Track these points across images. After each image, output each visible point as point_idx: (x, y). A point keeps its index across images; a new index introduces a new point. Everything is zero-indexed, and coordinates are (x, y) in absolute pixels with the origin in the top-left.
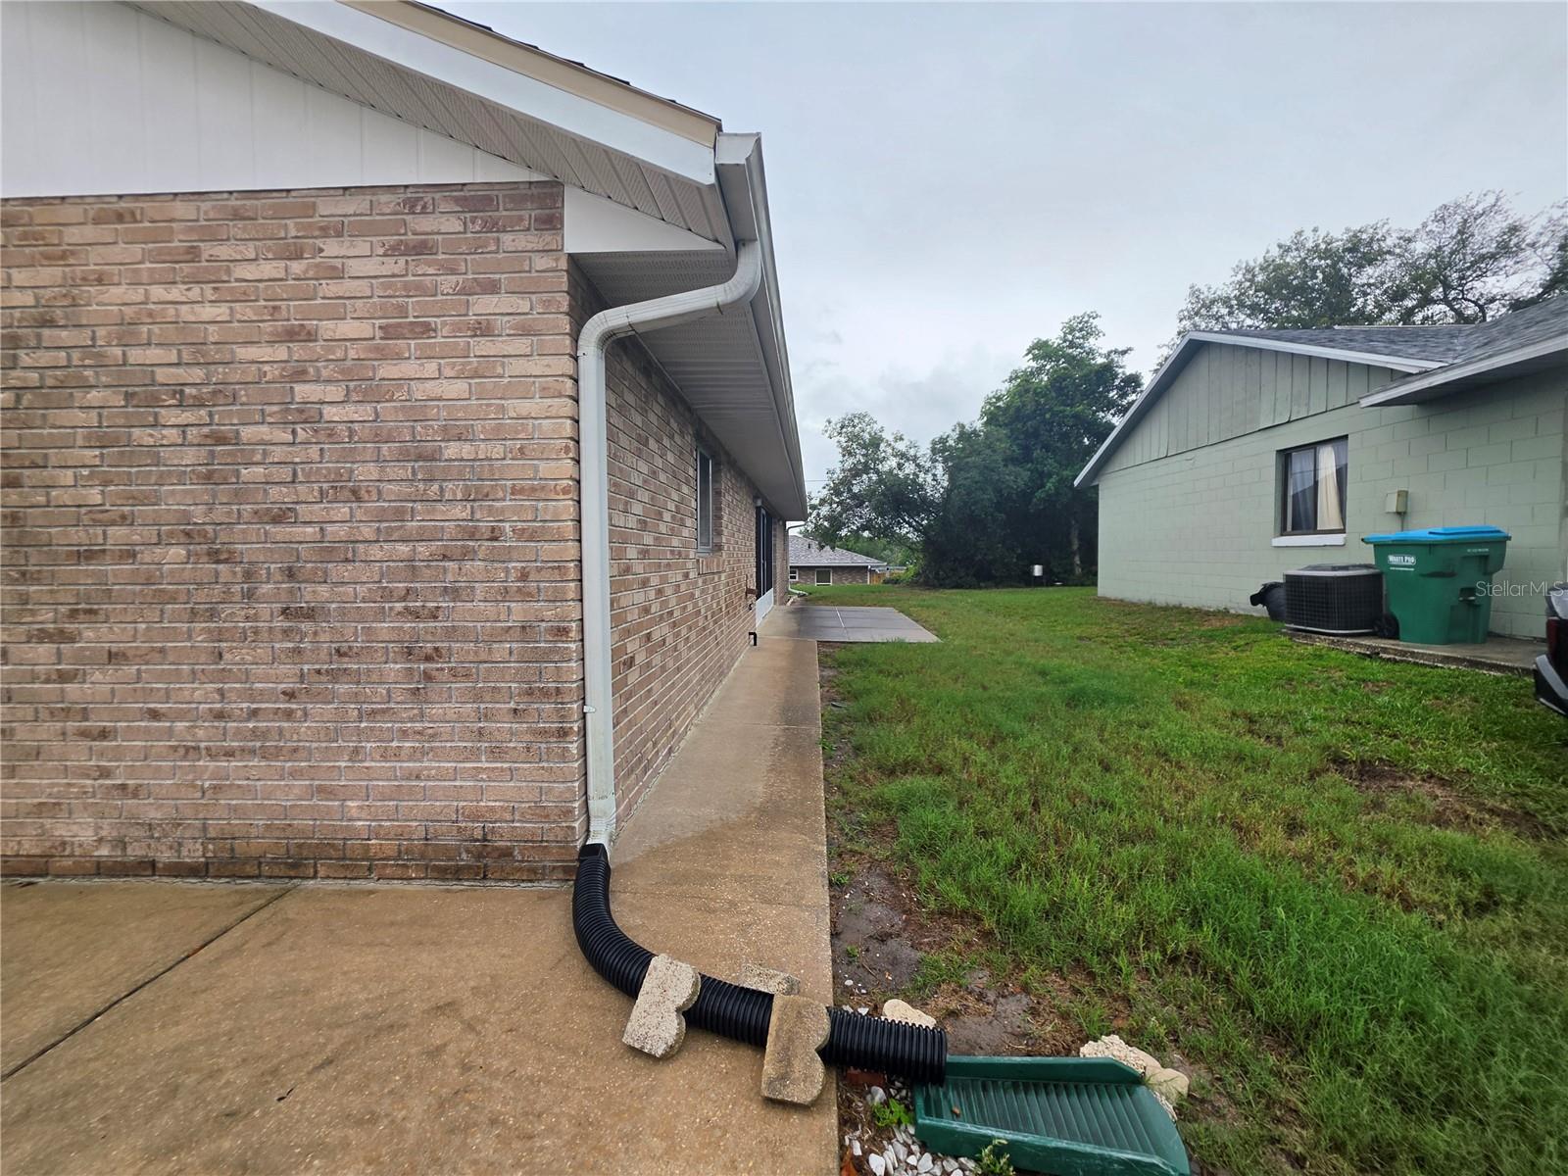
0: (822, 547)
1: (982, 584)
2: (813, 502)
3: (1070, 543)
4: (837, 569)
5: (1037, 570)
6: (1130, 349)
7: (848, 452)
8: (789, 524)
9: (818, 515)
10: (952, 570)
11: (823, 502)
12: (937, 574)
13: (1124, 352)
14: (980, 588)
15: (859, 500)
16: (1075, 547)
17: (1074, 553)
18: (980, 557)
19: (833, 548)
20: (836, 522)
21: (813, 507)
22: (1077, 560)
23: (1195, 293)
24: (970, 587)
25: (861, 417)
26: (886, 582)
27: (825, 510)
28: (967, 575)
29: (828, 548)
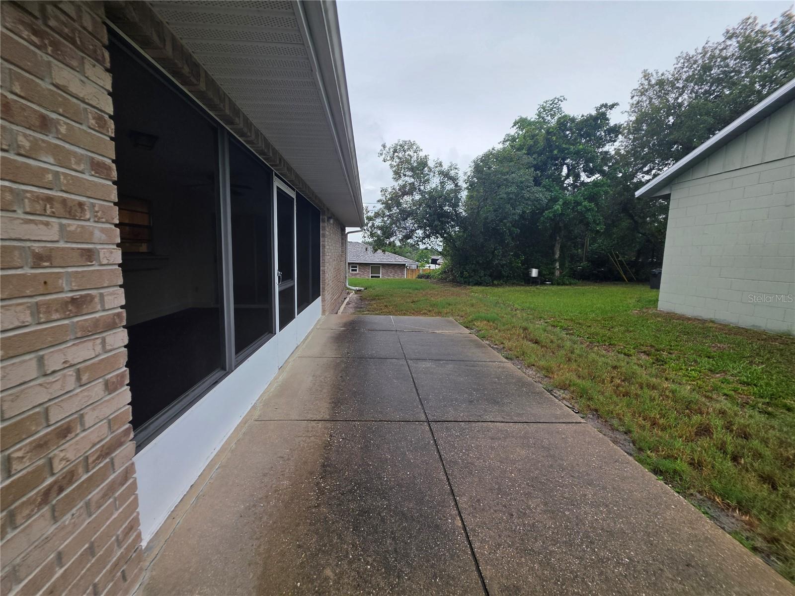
0: (375, 250)
1: (495, 282)
2: (369, 214)
3: (554, 254)
4: (384, 265)
5: (534, 273)
6: (617, 104)
7: (397, 175)
8: (348, 229)
9: (373, 225)
10: (474, 270)
11: (377, 215)
12: (462, 273)
13: (612, 106)
14: (494, 285)
15: (406, 214)
16: (557, 256)
17: (555, 261)
18: (497, 262)
19: (384, 251)
20: (387, 232)
21: (370, 219)
22: (557, 265)
23: (647, 76)
24: (487, 285)
25: (411, 145)
26: (420, 277)
27: (378, 222)
28: (485, 275)
29: (379, 251)
